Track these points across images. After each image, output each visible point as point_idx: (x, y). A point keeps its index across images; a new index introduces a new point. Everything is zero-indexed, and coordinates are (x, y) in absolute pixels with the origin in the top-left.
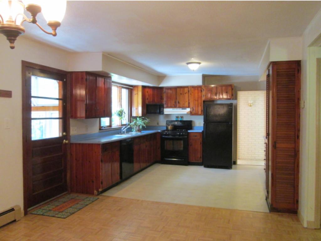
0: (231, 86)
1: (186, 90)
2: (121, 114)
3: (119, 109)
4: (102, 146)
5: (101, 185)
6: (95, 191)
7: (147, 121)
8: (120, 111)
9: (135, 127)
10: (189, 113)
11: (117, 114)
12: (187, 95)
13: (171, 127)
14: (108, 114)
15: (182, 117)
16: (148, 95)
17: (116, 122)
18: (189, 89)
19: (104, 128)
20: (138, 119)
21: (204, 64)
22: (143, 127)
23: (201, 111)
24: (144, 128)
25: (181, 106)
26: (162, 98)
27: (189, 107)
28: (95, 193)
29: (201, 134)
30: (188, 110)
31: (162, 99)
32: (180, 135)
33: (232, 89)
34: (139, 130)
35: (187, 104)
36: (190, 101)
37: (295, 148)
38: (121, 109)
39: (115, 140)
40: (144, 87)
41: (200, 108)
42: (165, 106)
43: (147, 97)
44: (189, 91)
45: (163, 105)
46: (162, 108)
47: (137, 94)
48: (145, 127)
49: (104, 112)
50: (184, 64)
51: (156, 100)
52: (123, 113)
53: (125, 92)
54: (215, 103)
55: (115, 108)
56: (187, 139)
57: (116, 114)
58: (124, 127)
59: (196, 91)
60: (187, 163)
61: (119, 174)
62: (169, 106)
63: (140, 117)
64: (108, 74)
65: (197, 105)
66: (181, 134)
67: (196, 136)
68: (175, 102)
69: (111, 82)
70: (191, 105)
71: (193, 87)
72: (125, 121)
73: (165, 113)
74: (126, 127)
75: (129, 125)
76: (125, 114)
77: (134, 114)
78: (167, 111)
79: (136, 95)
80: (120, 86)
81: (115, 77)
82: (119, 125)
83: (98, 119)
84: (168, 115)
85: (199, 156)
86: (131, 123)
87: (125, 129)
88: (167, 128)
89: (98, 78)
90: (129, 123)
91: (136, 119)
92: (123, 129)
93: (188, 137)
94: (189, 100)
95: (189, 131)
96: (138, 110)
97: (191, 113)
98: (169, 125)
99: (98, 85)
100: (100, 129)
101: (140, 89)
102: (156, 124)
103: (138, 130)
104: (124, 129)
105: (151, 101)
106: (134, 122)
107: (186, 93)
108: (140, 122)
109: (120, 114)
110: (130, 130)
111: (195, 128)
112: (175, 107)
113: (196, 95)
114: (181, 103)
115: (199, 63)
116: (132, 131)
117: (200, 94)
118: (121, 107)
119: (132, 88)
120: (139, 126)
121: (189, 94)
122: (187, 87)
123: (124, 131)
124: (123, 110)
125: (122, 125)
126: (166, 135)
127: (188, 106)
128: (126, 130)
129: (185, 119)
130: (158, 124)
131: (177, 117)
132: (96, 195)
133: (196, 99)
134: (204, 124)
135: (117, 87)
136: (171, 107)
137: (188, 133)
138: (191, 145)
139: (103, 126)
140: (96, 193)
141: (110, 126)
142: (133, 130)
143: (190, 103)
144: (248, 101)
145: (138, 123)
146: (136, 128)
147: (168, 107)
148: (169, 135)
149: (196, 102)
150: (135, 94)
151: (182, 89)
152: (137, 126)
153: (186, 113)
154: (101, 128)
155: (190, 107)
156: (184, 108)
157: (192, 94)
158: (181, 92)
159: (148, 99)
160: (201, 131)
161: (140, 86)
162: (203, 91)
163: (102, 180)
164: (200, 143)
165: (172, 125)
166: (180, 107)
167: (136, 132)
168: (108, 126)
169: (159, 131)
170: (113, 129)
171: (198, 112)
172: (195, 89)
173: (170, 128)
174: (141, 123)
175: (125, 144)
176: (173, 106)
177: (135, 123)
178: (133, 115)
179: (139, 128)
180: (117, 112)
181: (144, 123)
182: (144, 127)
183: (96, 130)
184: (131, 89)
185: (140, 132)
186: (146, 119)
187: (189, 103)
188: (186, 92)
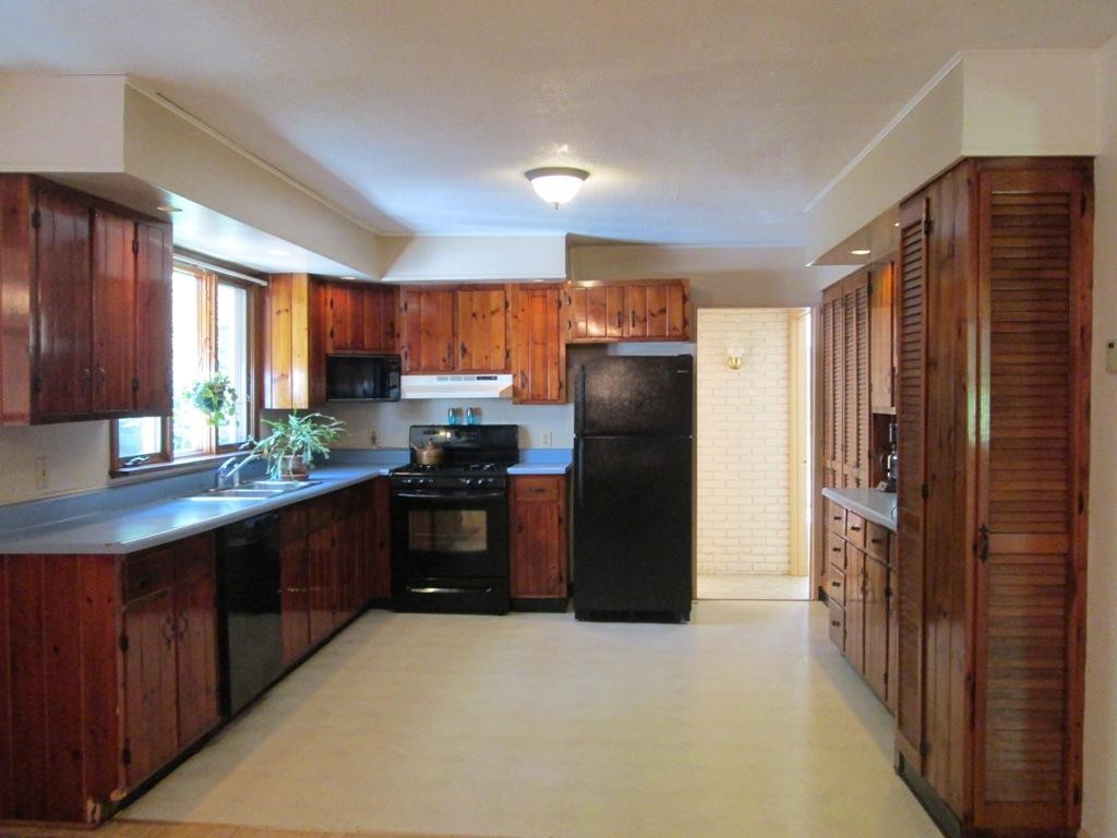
0: (679, 284)
1: (495, 299)
2: (215, 402)
3: (206, 376)
4: (123, 565)
5: (121, 768)
6: (90, 805)
7: (332, 429)
8: (211, 387)
9: (279, 458)
10: (510, 395)
11: (198, 400)
12: (498, 321)
13: (434, 452)
14: (156, 401)
15: (475, 412)
16: (334, 316)
17: (193, 435)
18: (509, 295)
19: (135, 464)
20: (293, 420)
21: (603, 179)
22: (317, 456)
23: (557, 385)
24: (319, 462)
25: (474, 366)
26: (392, 332)
27: (506, 370)
28: (89, 812)
29: (563, 483)
30: (505, 382)
31: (393, 337)
32: (472, 488)
33: (685, 299)
34: (300, 473)
35: (498, 358)
36: (513, 346)
37: (1068, 555)
38: (214, 375)
39: (193, 528)
40: (317, 282)
41: (555, 373)
42: (406, 364)
43: (330, 326)
44: (507, 305)
45: (400, 359)
46: (393, 375)
47: (287, 310)
48: (327, 457)
49: (135, 389)
50: (514, 175)
51: (367, 342)
52: (226, 393)
53: (232, 302)
54: (611, 352)
55: (187, 370)
56: (501, 503)
57: (192, 400)
58: (232, 457)
59: (538, 304)
60: (501, 601)
61: (213, 695)
62: (424, 363)
63: (301, 413)
64: (155, 199)
65: (539, 363)
66: (480, 482)
67: (541, 491)
68: (451, 350)
69: (171, 249)
70: (518, 360)
71: (527, 288)
72: (234, 429)
73: (407, 394)
74: (239, 459)
75: (252, 446)
76: (234, 397)
77: (272, 402)
78: (414, 386)
79: (283, 316)
80: (210, 273)
81: (190, 223)
82: (206, 447)
83: (106, 424)
84: (417, 404)
85: (556, 572)
86: (257, 438)
87: (237, 467)
88: (414, 456)
89: (100, 226)
90: (252, 438)
91: (286, 421)
92: (224, 466)
93: (507, 496)
94: (507, 341)
95: (511, 470)
96: (292, 384)
97: (517, 396)
98: (423, 448)
99: (101, 269)
100: (113, 474)
101: (302, 289)
102: (366, 443)
103: (295, 472)
104: (231, 466)
105: (349, 341)
106: (278, 434)
107: (493, 313)
108: (303, 434)
109: (213, 399)
110: (257, 470)
111: (529, 456)
112: (450, 369)
113: (538, 320)
114: (475, 351)
115: (583, 175)
116: (268, 477)
117: (553, 317)
118: (216, 370)
119: (264, 283)
120: (300, 452)
121: (509, 314)
122: (500, 287)
123: (232, 477)
124: (226, 382)
125: (221, 449)
126: (412, 488)
127: (503, 367)
128: (241, 471)
129: (487, 420)
130: (374, 439)
131: (457, 412)
132: (93, 821)
133: (539, 336)
134: (576, 442)
135: (199, 274)
136: (431, 370)
137: (508, 476)
138: (521, 529)
139: (128, 459)
140: (94, 812)
141: (165, 454)
142: (269, 470)
143: (512, 355)
144: (726, 348)
145: (292, 439)
146: (285, 460)
147: (417, 370)
148: (425, 487)
149: (539, 350)
150: (279, 312)
151: (477, 295)
152: (289, 452)
153: (496, 394)
154: (116, 468)
155: (514, 371)
156: (486, 372)
157: (520, 314)
158: (476, 308)
159: (332, 334)
160: (561, 470)
161: (299, 275)
162: (565, 302)
163: (127, 741)
164: (556, 520)
165: (436, 446)
166: (468, 371)
167: (284, 479)
168: (153, 458)
169: (385, 472)
170: (175, 470)
171: (546, 390)
172: (534, 296)
173: (426, 456)
174: (307, 439)
175: (242, 542)
176: (442, 365)
177: (283, 442)
178: (268, 405)
179: (301, 459)
180: (195, 390)
181: (322, 439)
182: (322, 454)
183: (91, 478)
184: (259, 287)
185: (305, 479)
186: (328, 422)
187: (507, 355)
188: (493, 307)
